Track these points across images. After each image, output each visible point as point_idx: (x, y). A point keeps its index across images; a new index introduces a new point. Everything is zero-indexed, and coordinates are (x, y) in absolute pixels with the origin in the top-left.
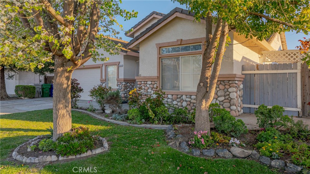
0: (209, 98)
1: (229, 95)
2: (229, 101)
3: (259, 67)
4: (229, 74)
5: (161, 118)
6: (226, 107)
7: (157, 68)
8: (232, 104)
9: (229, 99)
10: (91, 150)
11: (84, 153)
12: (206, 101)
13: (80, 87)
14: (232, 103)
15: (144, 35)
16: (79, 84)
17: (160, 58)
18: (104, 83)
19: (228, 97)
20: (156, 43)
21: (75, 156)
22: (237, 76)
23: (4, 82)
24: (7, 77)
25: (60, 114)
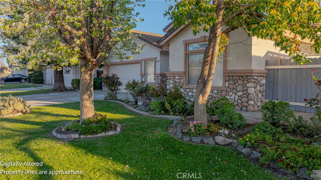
0: (205, 93)
1: (247, 90)
2: (247, 96)
3: (282, 62)
4: (248, 69)
5: (177, 110)
6: (244, 101)
7: (184, 63)
8: (250, 99)
9: (247, 94)
10: (105, 132)
11: (99, 133)
12: (203, 95)
13: (120, 81)
14: (249, 97)
15: (172, 33)
16: (119, 78)
17: (186, 54)
18: (143, 77)
19: (245, 92)
20: (184, 40)
21: (92, 135)
22: (254, 72)
23: (63, 77)
24: (65, 72)
25: (84, 103)
